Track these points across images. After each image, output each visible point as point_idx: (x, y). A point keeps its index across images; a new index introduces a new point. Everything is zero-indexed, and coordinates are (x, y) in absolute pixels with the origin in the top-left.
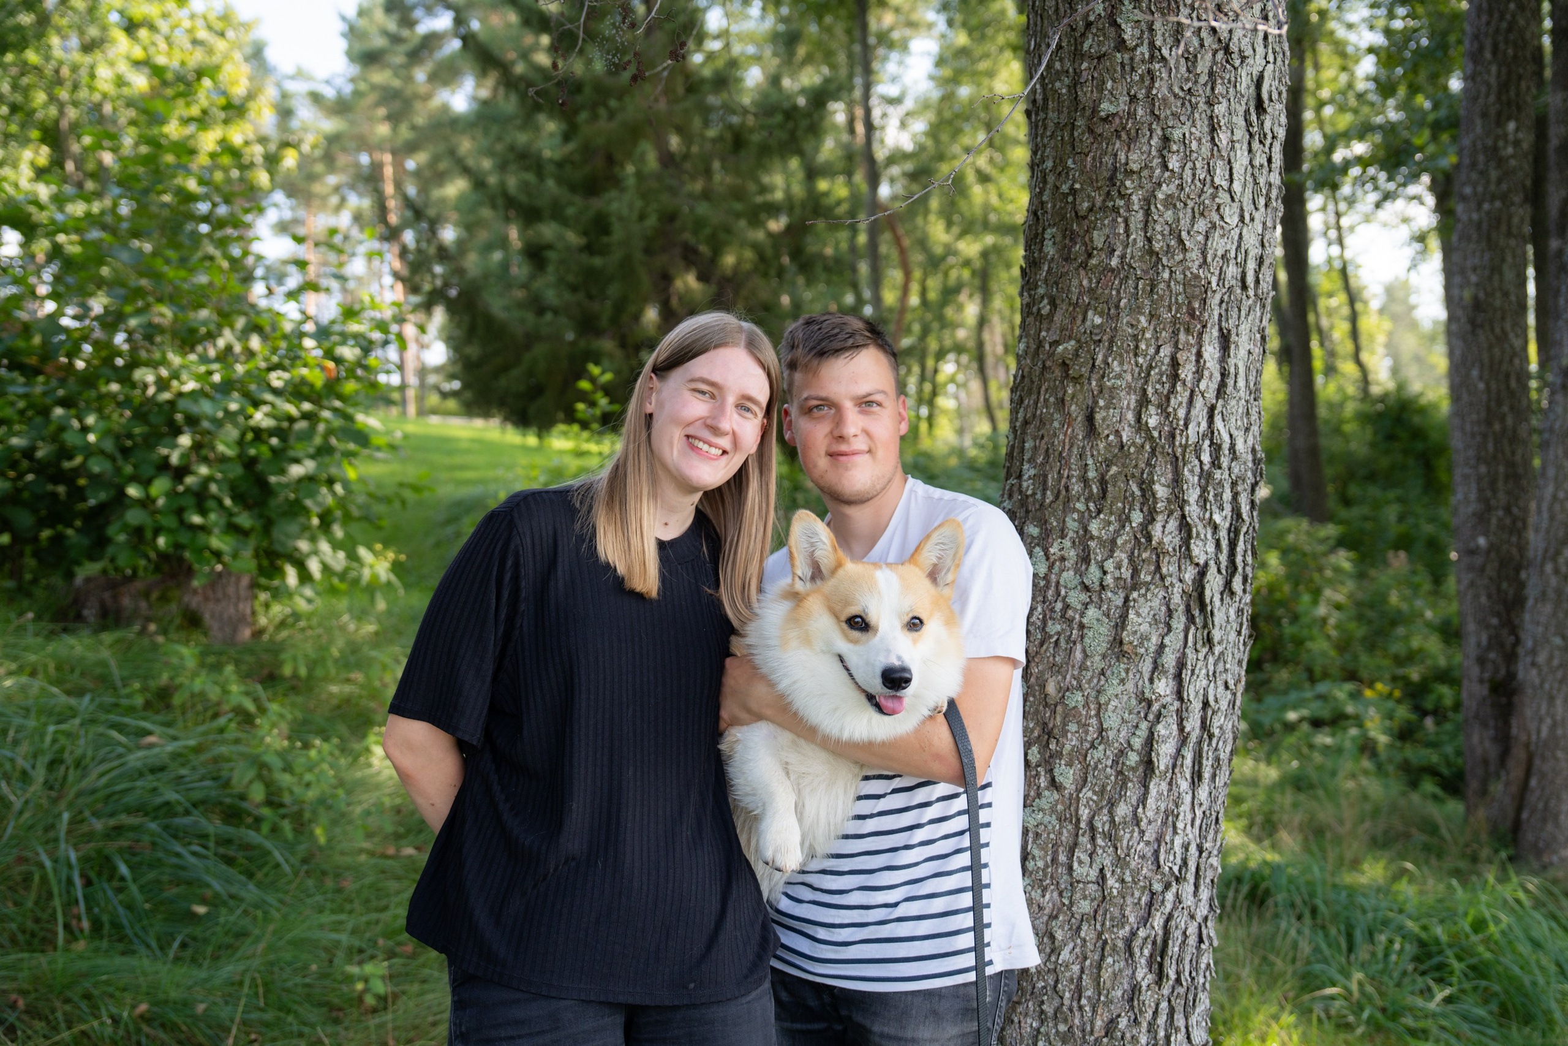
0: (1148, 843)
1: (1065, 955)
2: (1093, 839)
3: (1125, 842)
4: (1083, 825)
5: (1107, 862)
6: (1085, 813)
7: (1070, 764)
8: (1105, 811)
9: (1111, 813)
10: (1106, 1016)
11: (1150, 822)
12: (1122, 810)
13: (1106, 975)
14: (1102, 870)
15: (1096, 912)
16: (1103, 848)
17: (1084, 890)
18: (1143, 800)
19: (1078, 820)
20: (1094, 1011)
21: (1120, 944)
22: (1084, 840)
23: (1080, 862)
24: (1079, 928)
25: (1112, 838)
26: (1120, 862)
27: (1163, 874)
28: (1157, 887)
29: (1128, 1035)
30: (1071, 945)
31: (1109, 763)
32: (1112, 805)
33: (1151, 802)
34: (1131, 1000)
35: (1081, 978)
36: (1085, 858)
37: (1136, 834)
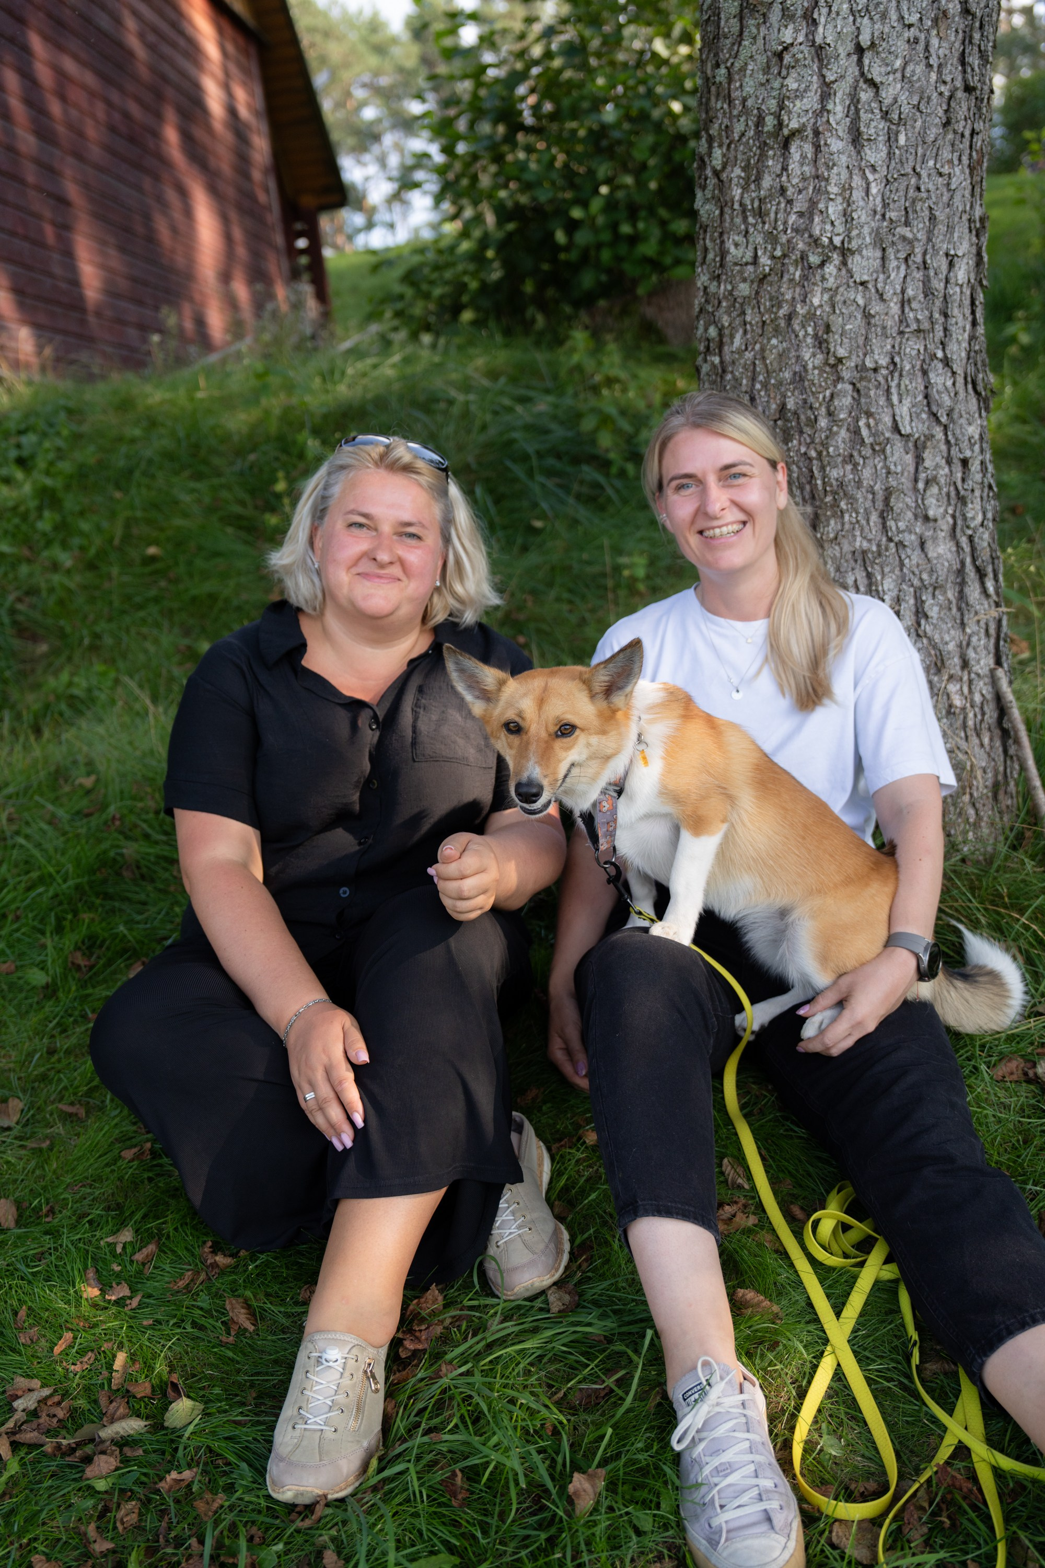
0: (801, 214)
2: (745, 219)
3: (772, 215)
5: (759, 239)
11: (800, 192)
12: (767, 182)
13: (771, 357)
15: (757, 293)
16: (754, 225)
17: (741, 272)
21: (783, 323)
23: (736, 245)
24: (743, 313)
25: (761, 214)
28: (814, 259)
30: (741, 331)
32: (758, 180)
33: (794, 166)
35: (754, 364)
36: (739, 239)
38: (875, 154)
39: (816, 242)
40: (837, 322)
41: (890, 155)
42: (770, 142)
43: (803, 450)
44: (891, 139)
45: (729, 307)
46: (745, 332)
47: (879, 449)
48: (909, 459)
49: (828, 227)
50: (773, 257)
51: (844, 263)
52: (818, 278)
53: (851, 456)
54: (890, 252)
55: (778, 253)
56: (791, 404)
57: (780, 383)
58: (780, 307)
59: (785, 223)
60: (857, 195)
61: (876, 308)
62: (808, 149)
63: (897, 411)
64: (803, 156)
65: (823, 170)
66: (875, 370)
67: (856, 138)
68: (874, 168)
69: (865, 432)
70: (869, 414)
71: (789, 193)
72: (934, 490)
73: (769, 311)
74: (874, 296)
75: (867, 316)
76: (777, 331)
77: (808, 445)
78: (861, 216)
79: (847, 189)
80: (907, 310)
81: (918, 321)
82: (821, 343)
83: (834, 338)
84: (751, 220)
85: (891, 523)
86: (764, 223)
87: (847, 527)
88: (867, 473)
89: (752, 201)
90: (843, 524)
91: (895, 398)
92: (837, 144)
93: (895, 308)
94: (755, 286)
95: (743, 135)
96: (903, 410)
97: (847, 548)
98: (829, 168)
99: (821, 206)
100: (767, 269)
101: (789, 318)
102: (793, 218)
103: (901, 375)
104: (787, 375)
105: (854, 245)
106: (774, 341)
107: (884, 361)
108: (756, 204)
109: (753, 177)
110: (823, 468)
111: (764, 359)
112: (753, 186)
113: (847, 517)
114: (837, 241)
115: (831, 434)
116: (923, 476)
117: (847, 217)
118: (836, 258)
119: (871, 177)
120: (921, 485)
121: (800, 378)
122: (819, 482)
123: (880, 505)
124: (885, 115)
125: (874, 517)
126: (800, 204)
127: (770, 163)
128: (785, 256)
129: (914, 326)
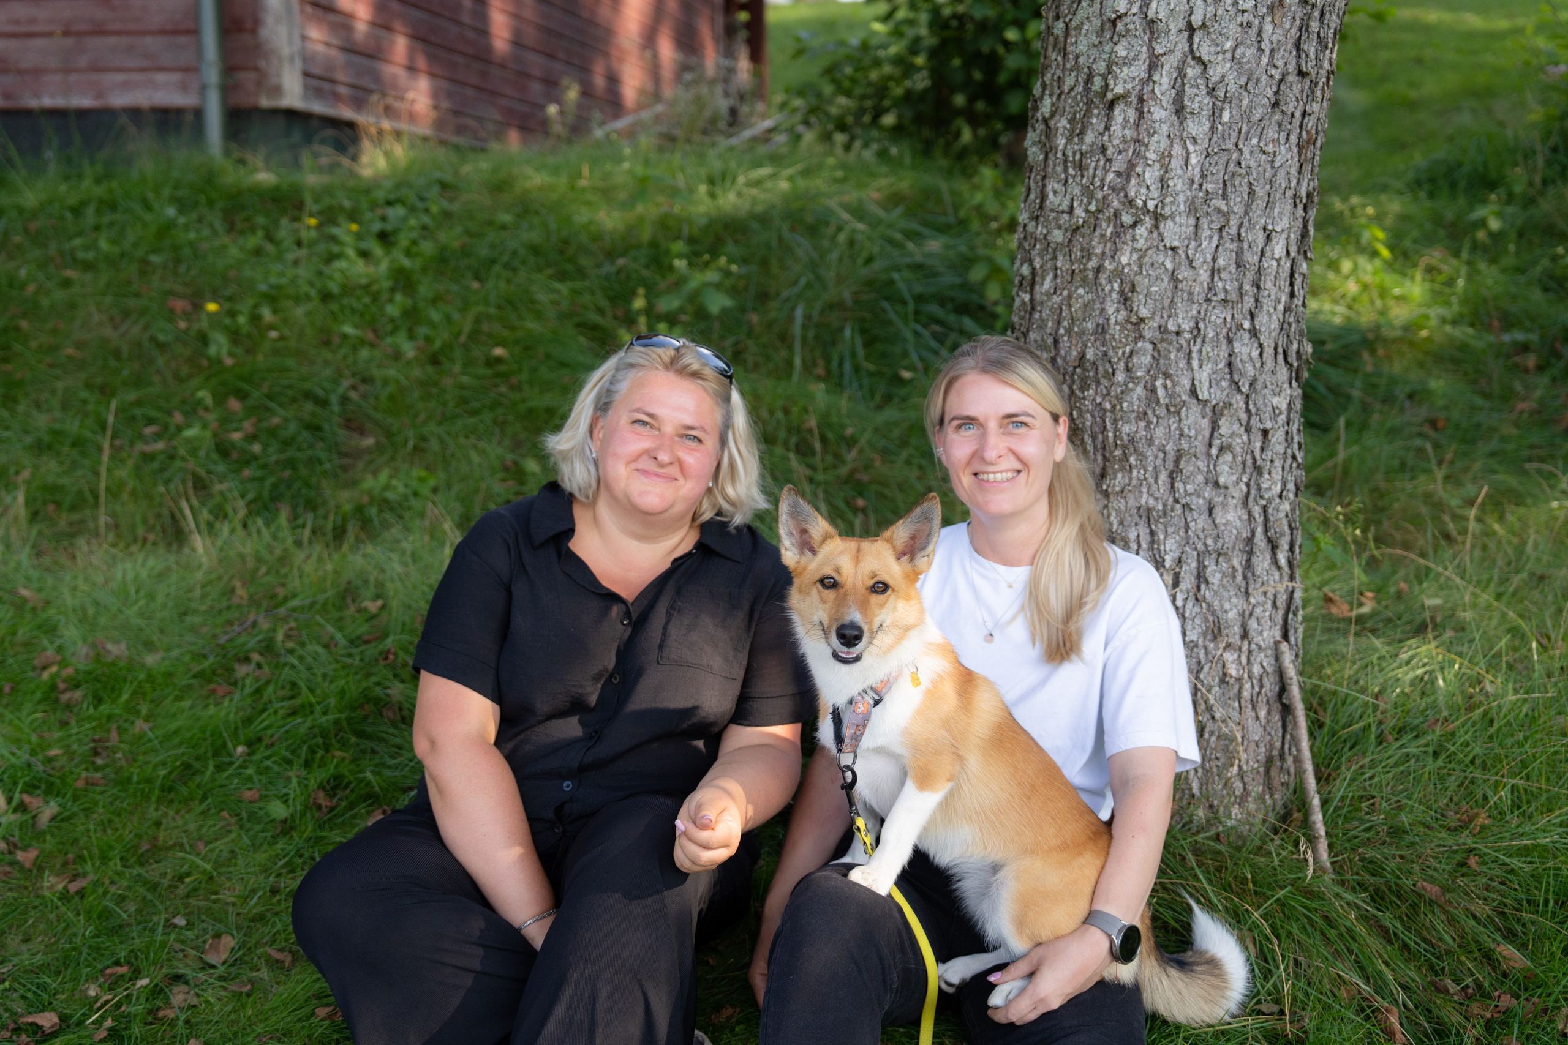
0: (1119, 174)
2: (1066, 169)
3: (1091, 171)
5: (1077, 191)
11: (1120, 152)
12: (1089, 138)
13: (1077, 306)
15: (1070, 241)
16: (1074, 177)
17: (1056, 219)
21: (1091, 275)
23: (1055, 192)
24: (1055, 258)
25: (1081, 167)
28: (1127, 219)
30: (1051, 275)
32: (1082, 133)
33: (1116, 128)
35: (1060, 309)
36: (1058, 187)
38: (1197, 127)
39: (1131, 203)
40: (1142, 283)
41: (1213, 129)
42: (1096, 101)
43: (1099, 400)
44: (1215, 114)
45: (1042, 250)
46: (1056, 276)
47: (1174, 409)
48: (1205, 423)
49: (1144, 190)
50: (1087, 211)
51: (1157, 227)
52: (1129, 237)
53: (1145, 413)
54: (1204, 221)
55: (1093, 208)
56: (1090, 355)
57: (1083, 332)
58: (1089, 259)
59: (1103, 180)
60: (1176, 164)
61: (1184, 273)
62: (1132, 114)
63: (1197, 376)
64: (1126, 121)
65: (1143, 135)
66: (1178, 334)
67: (1179, 110)
68: (1194, 140)
69: (1161, 392)
70: (1167, 376)
71: (1108, 152)
72: (1228, 457)
73: (1080, 261)
74: (1184, 262)
75: (1175, 280)
76: (1084, 282)
77: (1104, 397)
78: (1177, 184)
79: (1165, 159)
80: (1216, 279)
81: (1226, 291)
82: (1125, 300)
83: (1138, 299)
84: (1071, 171)
85: (1179, 485)
86: (1082, 176)
87: (1134, 482)
88: (1159, 433)
89: (1074, 153)
90: (1131, 479)
91: (1195, 363)
92: (1160, 113)
93: (1204, 276)
94: (1069, 234)
95: (1072, 89)
96: (1203, 376)
97: (1132, 502)
98: (1150, 135)
99: (1139, 169)
100: (1081, 221)
101: (1098, 270)
102: (1111, 176)
103: (1203, 342)
104: (1090, 325)
105: (1167, 211)
106: (1081, 291)
107: (1187, 326)
108: (1078, 157)
109: (1078, 130)
110: (1115, 421)
111: (1070, 306)
112: (1076, 139)
113: (1135, 472)
114: (1151, 205)
115: (1126, 391)
116: (1217, 442)
117: (1163, 182)
118: (1148, 221)
119: (1191, 148)
120: (1214, 451)
121: (1102, 330)
122: (1110, 435)
123: (1170, 465)
124: (1211, 92)
125: (1163, 477)
126: (1119, 164)
127: (1094, 121)
128: (1099, 211)
129: (1222, 296)
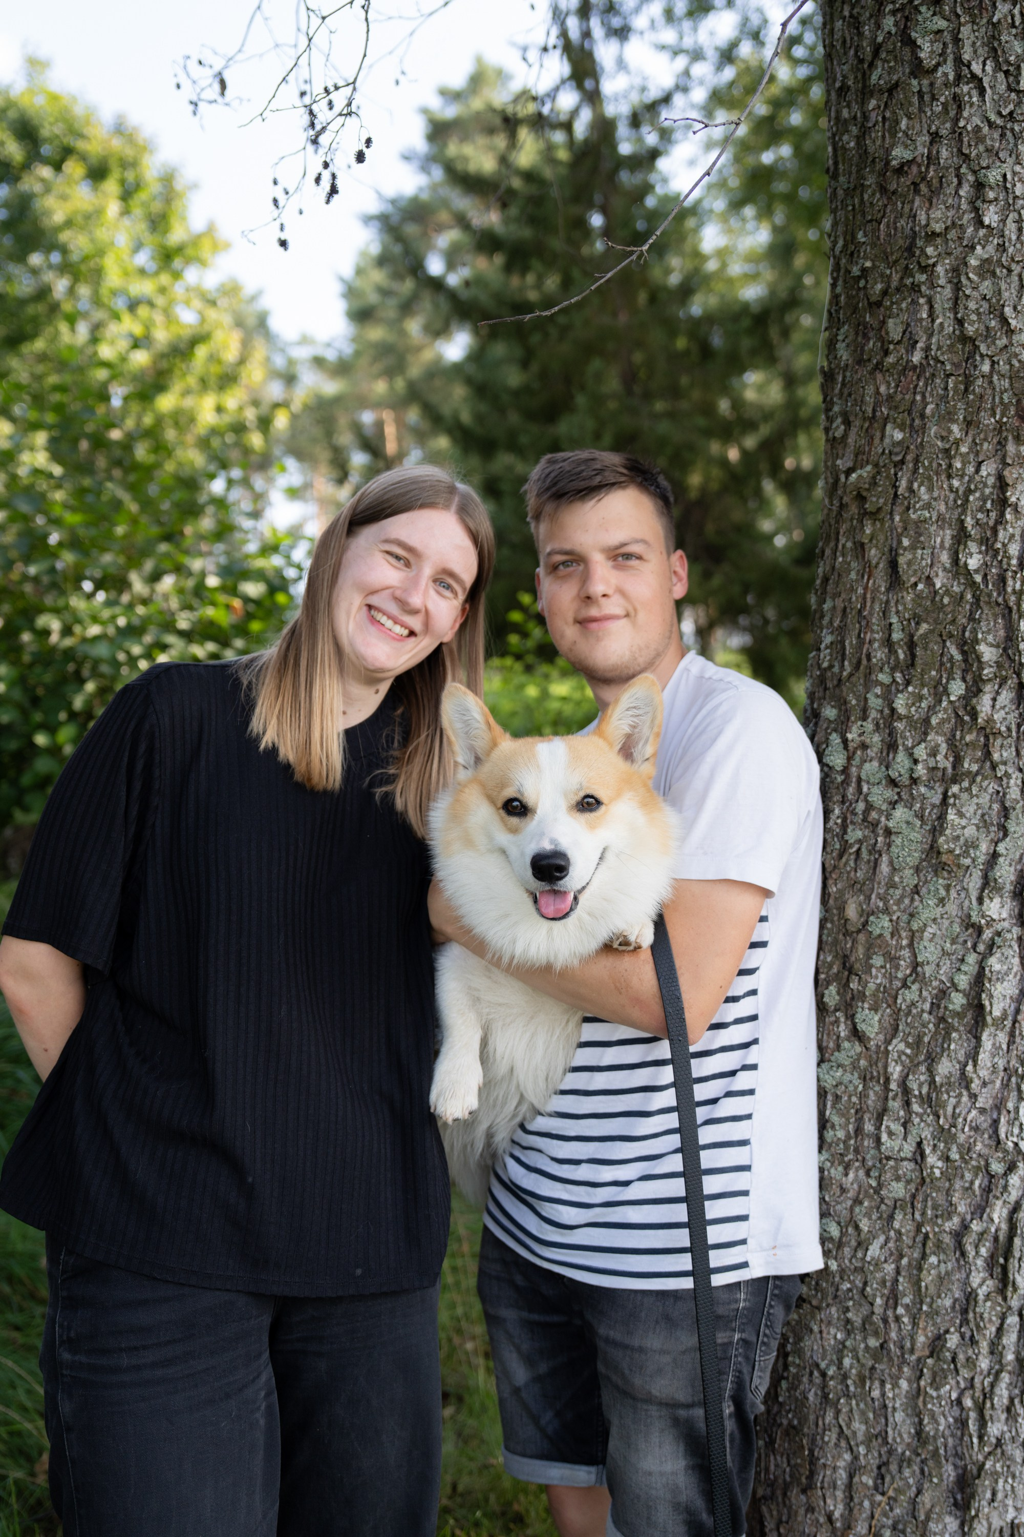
1: (874, 1250)
4: (893, 1086)
6: (896, 1071)
7: (875, 1009)
8: (923, 1068)
9: (931, 1072)
10: (931, 1331)
14: (919, 1144)
18: (973, 1056)
19: (887, 1080)
20: (915, 1324)
22: (895, 1105)
26: (945, 1135)
27: (1006, 1151)
29: (961, 1357)
31: (927, 1006)
34: (965, 1311)
37: (965, 1099)
